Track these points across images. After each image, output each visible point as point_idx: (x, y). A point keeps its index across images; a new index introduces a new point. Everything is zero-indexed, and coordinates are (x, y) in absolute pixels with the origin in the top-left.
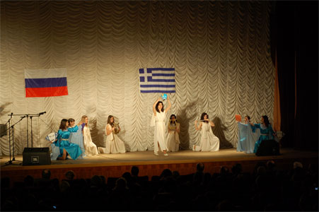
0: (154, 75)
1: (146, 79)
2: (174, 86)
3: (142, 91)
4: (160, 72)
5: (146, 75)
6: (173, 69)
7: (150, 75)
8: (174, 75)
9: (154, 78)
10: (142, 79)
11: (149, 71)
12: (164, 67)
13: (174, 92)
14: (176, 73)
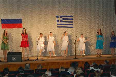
0: (63, 19)
1: (60, 21)
2: (72, 25)
3: (58, 27)
4: (66, 18)
5: (59, 19)
6: (72, 17)
7: (61, 19)
8: (72, 19)
9: (63, 20)
10: (58, 21)
11: (61, 17)
12: (68, 15)
13: (72, 27)
14: (73, 18)
